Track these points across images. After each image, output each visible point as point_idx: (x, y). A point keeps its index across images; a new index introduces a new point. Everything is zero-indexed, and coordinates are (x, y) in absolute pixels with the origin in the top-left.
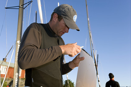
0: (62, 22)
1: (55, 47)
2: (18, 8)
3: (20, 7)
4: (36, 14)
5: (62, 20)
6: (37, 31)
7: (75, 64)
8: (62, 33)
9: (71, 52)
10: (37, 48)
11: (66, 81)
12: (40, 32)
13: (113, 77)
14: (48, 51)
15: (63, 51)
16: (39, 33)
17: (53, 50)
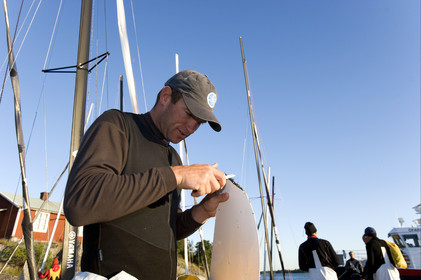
0: (180, 104)
1: (159, 170)
2: (75, 69)
3: (78, 68)
4: (122, 82)
5: (181, 100)
6: (116, 129)
7: (205, 210)
8: (177, 133)
9: (198, 183)
10: (116, 172)
11: (199, 245)
12: (124, 133)
13: (315, 231)
14: (140, 179)
15: (179, 179)
16: (121, 134)
17: (154, 178)
